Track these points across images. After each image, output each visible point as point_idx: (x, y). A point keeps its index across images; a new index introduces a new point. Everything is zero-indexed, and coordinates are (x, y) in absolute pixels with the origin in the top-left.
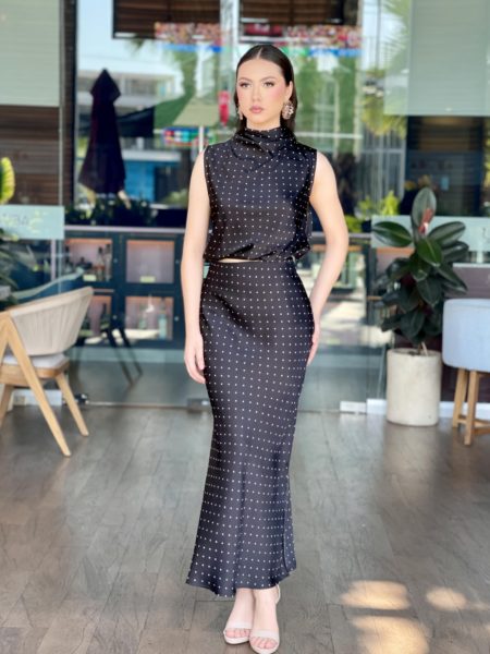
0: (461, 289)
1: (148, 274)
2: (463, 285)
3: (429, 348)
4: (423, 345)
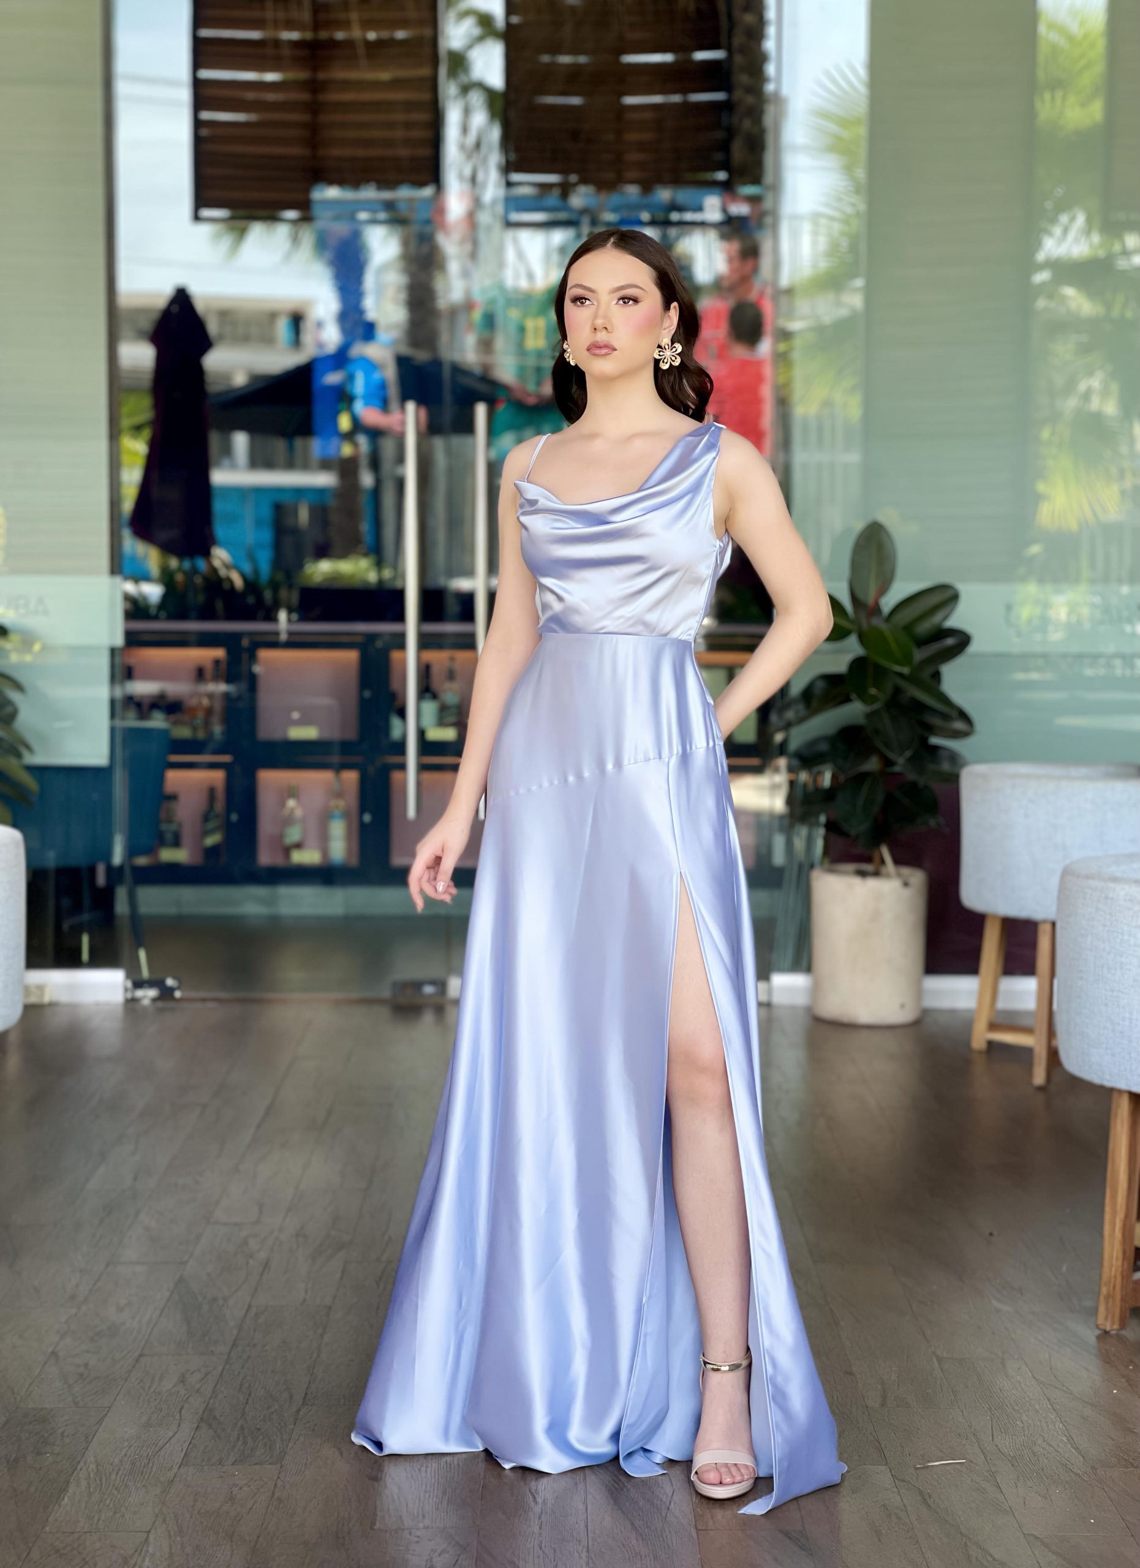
1: (306, 722)
3: (898, 861)
4: (885, 852)
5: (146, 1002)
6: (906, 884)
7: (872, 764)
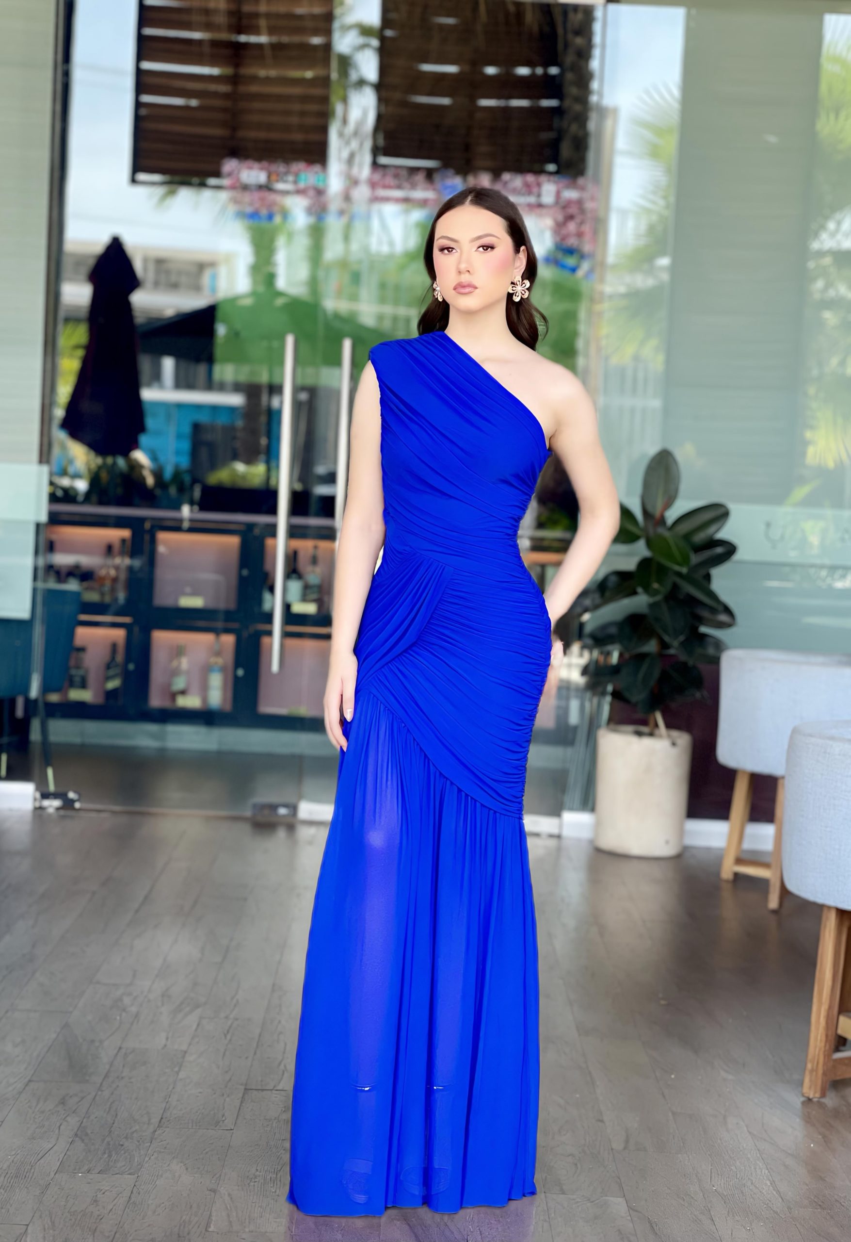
0: (723, 618)
1: (195, 593)
2: (727, 610)
3: (669, 726)
4: (659, 717)
5: (51, 810)
6: (674, 744)
7: (651, 647)
